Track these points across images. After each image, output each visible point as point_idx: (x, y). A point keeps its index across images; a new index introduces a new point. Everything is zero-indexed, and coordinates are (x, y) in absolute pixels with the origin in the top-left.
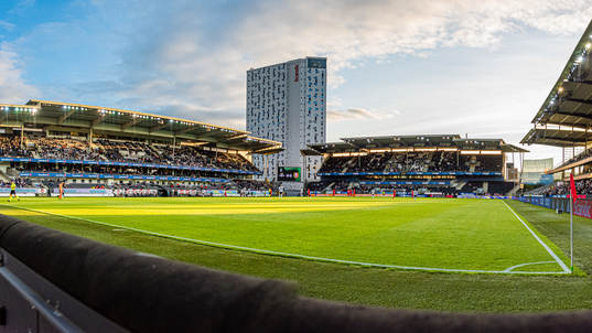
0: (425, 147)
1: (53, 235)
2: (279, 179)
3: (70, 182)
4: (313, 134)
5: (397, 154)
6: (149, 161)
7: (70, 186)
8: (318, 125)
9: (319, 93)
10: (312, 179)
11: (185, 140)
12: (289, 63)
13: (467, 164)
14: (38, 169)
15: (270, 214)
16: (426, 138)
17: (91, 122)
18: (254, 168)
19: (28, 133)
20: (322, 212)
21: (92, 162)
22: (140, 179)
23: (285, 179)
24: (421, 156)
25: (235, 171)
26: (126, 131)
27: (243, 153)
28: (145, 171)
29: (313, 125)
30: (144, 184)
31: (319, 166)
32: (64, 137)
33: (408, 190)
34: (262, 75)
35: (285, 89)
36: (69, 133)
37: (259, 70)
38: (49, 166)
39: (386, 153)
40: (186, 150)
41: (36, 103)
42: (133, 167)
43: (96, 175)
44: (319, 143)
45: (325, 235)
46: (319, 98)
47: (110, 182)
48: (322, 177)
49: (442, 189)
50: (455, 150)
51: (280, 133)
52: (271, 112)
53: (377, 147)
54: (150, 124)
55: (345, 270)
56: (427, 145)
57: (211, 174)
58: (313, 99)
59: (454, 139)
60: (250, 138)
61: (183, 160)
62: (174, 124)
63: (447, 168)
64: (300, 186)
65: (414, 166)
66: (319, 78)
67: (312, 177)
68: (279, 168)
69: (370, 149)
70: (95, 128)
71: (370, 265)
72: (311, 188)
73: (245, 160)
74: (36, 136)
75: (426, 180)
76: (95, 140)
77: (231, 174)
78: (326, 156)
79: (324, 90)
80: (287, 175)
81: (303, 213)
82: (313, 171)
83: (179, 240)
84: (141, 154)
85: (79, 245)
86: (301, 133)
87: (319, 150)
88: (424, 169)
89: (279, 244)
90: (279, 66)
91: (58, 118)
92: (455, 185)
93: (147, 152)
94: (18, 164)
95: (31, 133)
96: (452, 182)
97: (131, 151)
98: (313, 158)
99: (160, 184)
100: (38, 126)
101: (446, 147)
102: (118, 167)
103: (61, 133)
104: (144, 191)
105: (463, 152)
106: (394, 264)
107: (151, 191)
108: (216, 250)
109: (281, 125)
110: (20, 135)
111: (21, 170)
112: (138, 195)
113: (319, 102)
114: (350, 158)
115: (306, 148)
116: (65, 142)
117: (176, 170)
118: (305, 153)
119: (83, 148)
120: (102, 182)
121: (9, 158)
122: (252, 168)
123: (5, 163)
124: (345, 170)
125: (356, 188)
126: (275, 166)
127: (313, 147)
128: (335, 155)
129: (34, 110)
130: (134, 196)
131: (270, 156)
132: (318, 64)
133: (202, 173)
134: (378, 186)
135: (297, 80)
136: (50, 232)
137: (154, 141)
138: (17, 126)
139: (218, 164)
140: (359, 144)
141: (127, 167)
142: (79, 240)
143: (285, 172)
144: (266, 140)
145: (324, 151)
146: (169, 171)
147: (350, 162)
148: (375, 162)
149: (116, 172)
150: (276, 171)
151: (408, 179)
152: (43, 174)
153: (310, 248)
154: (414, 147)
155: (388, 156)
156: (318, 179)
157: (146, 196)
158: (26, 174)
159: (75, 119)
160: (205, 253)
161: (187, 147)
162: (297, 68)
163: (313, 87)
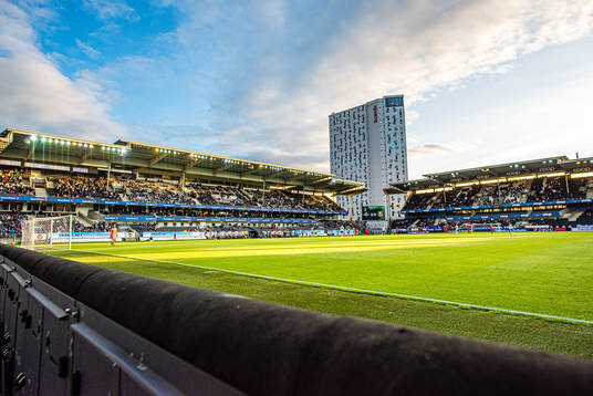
0: (520, 175)
1: (139, 281)
2: (364, 218)
3: (161, 225)
4: (394, 173)
5: (487, 186)
6: (240, 205)
7: (161, 230)
8: (399, 164)
9: (399, 132)
10: (396, 217)
11: (274, 184)
12: (368, 105)
13: (582, 189)
14: (126, 213)
15: (357, 252)
16: (520, 165)
17: (184, 166)
18: (339, 209)
19: (116, 174)
20: (409, 249)
21: (184, 206)
22: (232, 221)
23: (370, 218)
24: (516, 186)
25: (322, 212)
26: (218, 175)
27: (329, 195)
28: (236, 214)
29: (394, 164)
30: (235, 226)
31: (403, 204)
32: (155, 180)
33: (504, 224)
34: (343, 119)
35: (365, 130)
36: (161, 176)
37: (340, 114)
38: (139, 210)
39: (473, 186)
40: (275, 194)
41: (125, 144)
42: (225, 211)
43: (188, 218)
44: (401, 181)
45: (414, 272)
46: (399, 136)
47: (203, 225)
48: (406, 215)
49: (547, 221)
50: (562, 174)
51: (363, 174)
52: (353, 154)
53: (463, 180)
54: (240, 169)
55: (442, 310)
56: (522, 172)
57: (298, 216)
58: (393, 139)
59: (559, 162)
60: (334, 181)
61: (272, 203)
62: (264, 169)
63: (553, 197)
64: (384, 225)
65: (509, 198)
66: (398, 117)
67: (396, 215)
68: (363, 208)
69: (455, 183)
70: (188, 172)
71: (469, 306)
72: (395, 226)
73: (330, 202)
74: (124, 177)
75: (525, 212)
76: (187, 183)
77: (318, 215)
78: (409, 193)
79: (403, 129)
80: (372, 214)
81: (391, 250)
82: (396, 209)
83: (269, 280)
84: (234, 198)
85: (166, 290)
86: (383, 173)
87: (402, 188)
88: (522, 199)
89: (367, 281)
90: (358, 108)
91: (149, 160)
92: (566, 216)
93: (239, 197)
94: (103, 206)
95: (120, 174)
96: (561, 213)
97: (223, 195)
98: (396, 196)
99: (251, 226)
100: (127, 168)
101: (549, 172)
102: (210, 211)
103: (153, 176)
104: (236, 233)
105: (573, 176)
106: (498, 306)
107: (243, 233)
108: (305, 289)
109: (363, 167)
110: (105, 177)
111: (106, 213)
112: (230, 237)
113: (399, 141)
114: (434, 194)
115: (389, 187)
116: (157, 185)
117: (265, 212)
118: (388, 192)
119: (175, 192)
120: (194, 225)
121: (91, 200)
122: (338, 209)
123: (87, 205)
124: (429, 207)
125: (443, 224)
126: (359, 206)
127: (396, 186)
128: (418, 192)
129: (124, 150)
130: (226, 238)
131: (355, 197)
132: (395, 102)
133: (290, 215)
134: (467, 221)
135: (376, 121)
136: (135, 279)
137: (245, 186)
138: (103, 166)
139: (305, 206)
140: (443, 179)
141: (219, 210)
142: (166, 285)
143: (369, 211)
144: (350, 182)
145: (407, 189)
146: (259, 214)
147: (434, 198)
148: (462, 196)
149: (208, 215)
150: (360, 211)
151: (502, 212)
152: (132, 218)
153: (402, 286)
154: (507, 177)
155: (477, 189)
156: (403, 216)
157: (238, 238)
158: (112, 218)
159: (167, 162)
160: (294, 292)
161: (276, 191)
162: (375, 109)
163: (392, 127)
